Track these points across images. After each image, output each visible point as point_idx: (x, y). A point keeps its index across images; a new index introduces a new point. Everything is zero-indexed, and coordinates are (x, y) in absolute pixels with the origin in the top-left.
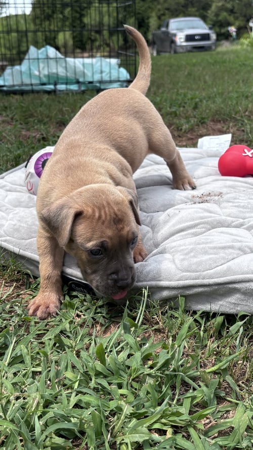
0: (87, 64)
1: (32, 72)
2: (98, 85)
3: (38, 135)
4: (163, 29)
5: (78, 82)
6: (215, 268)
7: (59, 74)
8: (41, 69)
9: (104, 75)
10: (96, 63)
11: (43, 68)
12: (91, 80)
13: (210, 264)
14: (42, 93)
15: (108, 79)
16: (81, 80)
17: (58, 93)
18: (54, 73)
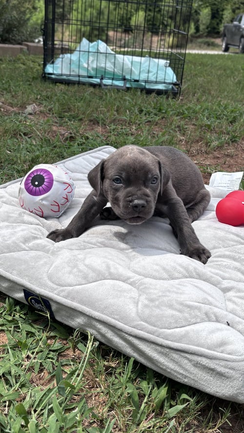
0: (136, 62)
1: (80, 63)
2: (143, 84)
3: (67, 134)
4: (236, 23)
5: (124, 79)
6: (173, 328)
7: (107, 68)
8: (90, 62)
9: (150, 75)
10: (145, 62)
11: (93, 61)
12: (137, 78)
13: (170, 323)
14: (87, 86)
15: (155, 80)
16: (128, 77)
17: (103, 87)
18: (102, 68)
